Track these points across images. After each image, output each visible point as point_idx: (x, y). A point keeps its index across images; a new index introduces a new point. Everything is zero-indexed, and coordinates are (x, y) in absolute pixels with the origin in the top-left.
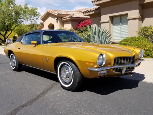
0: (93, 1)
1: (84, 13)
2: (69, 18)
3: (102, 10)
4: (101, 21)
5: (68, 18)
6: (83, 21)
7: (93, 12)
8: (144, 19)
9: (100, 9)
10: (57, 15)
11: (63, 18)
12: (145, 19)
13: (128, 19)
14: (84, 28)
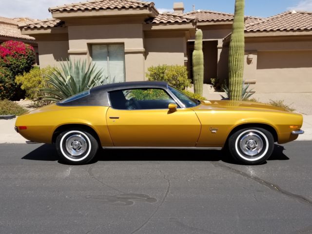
0: (52, 10)
1: (21, 30)
3: (71, 30)
4: (69, 49)
7: (49, 31)
8: (148, 54)
9: (66, 27)
13: (125, 51)
14: (10, 58)
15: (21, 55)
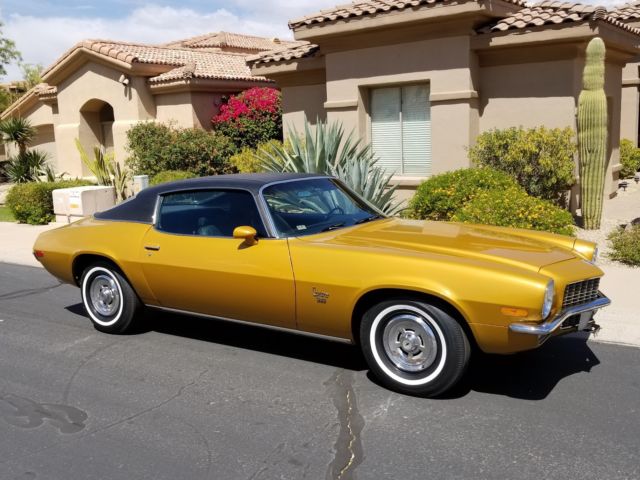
0: (293, 25)
1: (251, 68)
2: (184, 82)
3: (331, 60)
4: (325, 100)
5: (178, 79)
6: (236, 94)
7: (293, 66)
8: (487, 102)
9: (323, 56)
10: (129, 66)
11: (155, 79)
12: (490, 100)
13: (431, 99)
14: (245, 121)
15: (265, 115)
